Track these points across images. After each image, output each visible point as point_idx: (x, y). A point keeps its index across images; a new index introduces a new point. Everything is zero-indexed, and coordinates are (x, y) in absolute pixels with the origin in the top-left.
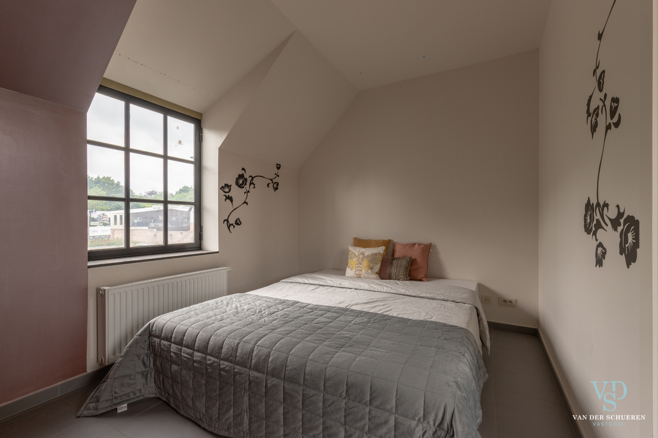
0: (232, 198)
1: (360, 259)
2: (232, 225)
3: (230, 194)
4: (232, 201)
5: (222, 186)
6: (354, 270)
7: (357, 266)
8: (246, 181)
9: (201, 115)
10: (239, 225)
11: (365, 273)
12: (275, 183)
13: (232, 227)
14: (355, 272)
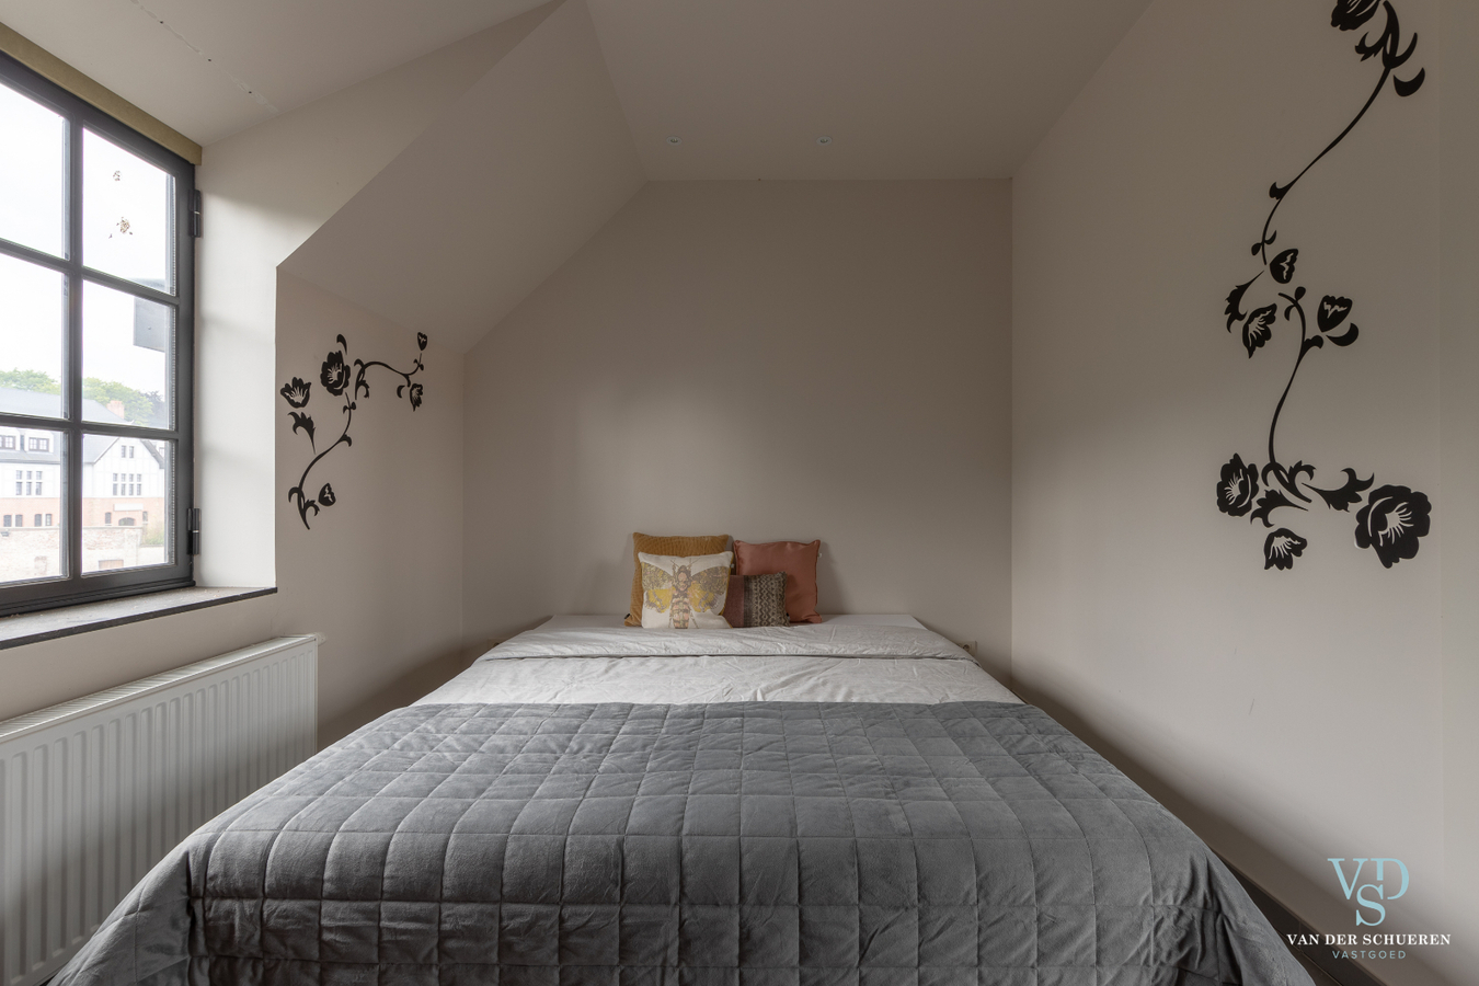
0: (312, 423)
1: (682, 584)
2: (311, 503)
3: (307, 411)
4: (311, 431)
5: (287, 385)
6: (668, 611)
7: (674, 600)
8: (348, 375)
9: (198, 149)
10: (331, 504)
11: (698, 616)
12: (415, 386)
13: (311, 510)
14: (671, 615)
